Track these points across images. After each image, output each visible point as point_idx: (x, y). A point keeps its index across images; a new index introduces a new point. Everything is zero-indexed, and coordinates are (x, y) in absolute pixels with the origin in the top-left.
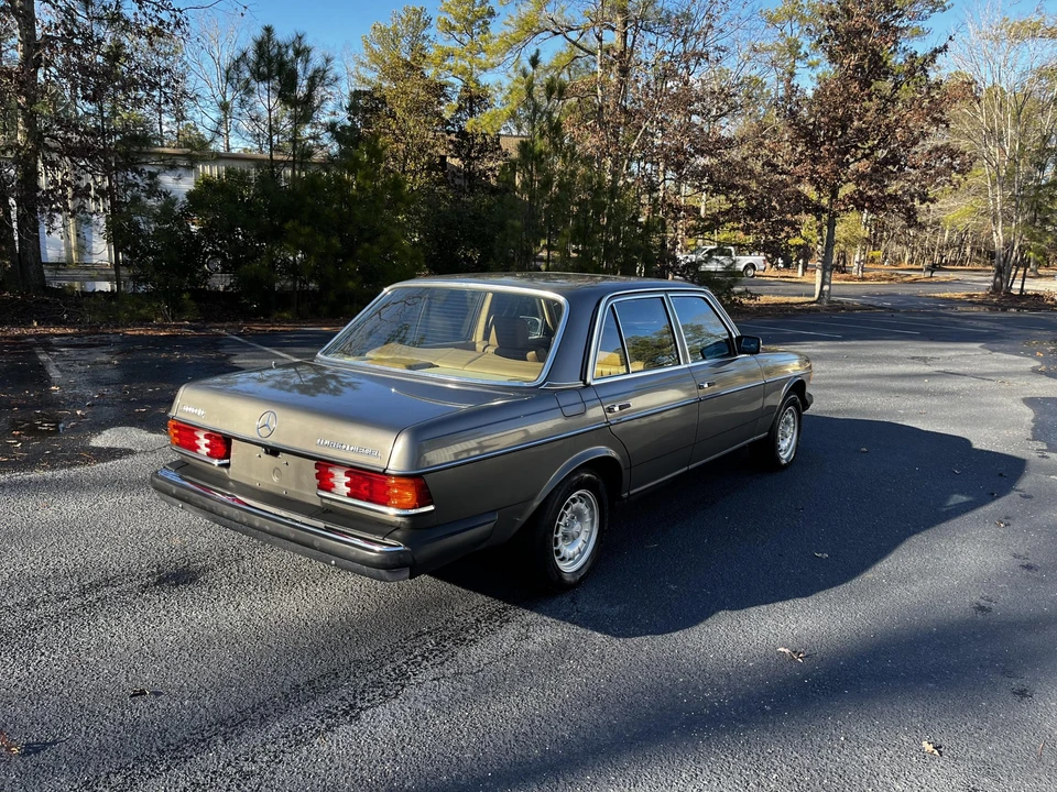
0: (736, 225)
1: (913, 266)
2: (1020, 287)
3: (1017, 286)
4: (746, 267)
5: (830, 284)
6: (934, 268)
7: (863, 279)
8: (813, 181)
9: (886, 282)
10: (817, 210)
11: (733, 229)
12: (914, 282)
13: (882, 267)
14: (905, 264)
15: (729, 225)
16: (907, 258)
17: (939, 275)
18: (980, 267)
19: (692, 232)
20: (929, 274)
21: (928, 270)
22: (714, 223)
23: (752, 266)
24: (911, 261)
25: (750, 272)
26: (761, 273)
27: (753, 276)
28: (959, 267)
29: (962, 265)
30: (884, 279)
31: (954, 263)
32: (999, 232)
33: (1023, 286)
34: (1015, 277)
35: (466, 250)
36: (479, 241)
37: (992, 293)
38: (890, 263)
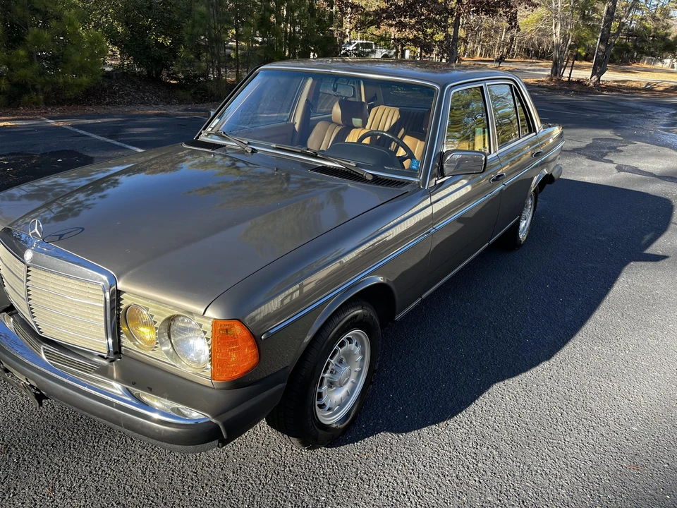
1: (482, 58)
2: (568, 76)
3: (566, 74)
6: (501, 60)
11: (391, 25)
13: (464, 58)
14: (477, 57)
16: (479, 53)
17: (505, 66)
18: (522, 60)
20: (497, 64)
21: (497, 61)
24: (481, 55)
28: (511, 60)
29: (512, 58)
32: (558, 34)
33: (570, 74)
34: (565, 67)
35: (157, 36)
36: (169, 27)
37: (551, 80)
38: (469, 56)
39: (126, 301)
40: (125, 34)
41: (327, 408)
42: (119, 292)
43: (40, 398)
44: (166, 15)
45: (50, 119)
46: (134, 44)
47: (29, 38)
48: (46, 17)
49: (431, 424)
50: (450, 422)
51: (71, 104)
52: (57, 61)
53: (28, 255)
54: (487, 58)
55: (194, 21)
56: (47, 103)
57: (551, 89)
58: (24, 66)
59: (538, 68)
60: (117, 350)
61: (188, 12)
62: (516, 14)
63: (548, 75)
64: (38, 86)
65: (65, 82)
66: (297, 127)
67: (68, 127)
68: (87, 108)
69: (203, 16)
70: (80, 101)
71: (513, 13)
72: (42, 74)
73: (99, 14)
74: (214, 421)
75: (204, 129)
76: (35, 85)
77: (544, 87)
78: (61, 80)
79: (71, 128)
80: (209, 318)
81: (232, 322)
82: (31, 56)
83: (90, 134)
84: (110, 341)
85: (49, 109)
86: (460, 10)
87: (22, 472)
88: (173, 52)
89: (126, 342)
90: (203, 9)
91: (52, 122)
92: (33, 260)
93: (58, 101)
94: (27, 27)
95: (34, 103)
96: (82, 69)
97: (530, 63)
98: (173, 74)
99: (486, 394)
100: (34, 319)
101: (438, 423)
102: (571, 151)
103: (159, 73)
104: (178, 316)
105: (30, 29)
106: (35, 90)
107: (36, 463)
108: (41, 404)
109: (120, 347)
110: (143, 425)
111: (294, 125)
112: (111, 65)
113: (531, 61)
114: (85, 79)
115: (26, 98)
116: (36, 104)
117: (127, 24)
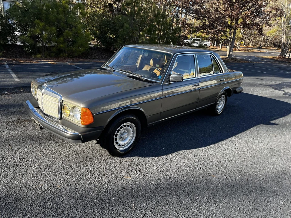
0: (204, 31)
1: (252, 47)
2: (288, 56)
3: (287, 55)
4: (205, 45)
5: (232, 52)
6: (260, 48)
7: (239, 50)
8: (230, 17)
9: (246, 52)
10: (230, 27)
12: (254, 52)
13: (243, 47)
14: (250, 46)
15: (202, 31)
16: (251, 44)
17: (261, 50)
18: (272, 48)
19: (190, 32)
20: (258, 50)
21: (258, 48)
22: (197, 30)
23: (206, 45)
24: (252, 45)
25: (206, 47)
26: (209, 47)
27: (206, 48)
28: (265, 48)
29: (266, 47)
30: (245, 51)
31: (264, 46)
32: (284, 38)
33: (289, 55)
34: (287, 52)
35: (110, 35)
36: (115, 32)
37: (280, 57)
38: (246, 46)
39: (64, 103)
40: (99, 34)
41: (119, 144)
42: (62, 101)
43: (41, 128)
44: (114, 27)
45: (68, 62)
46: (102, 37)
47: (65, 33)
48: (71, 26)
49: (153, 157)
50: (160, 158)
51: (77, 58)
52: (74, 42)
53: (43, 90)
54: (255, 47)
55: (124, 29)
56: (68, 57)
57: (278, 61)
58: (62, 43)
59: (277, 52)
60: (61, 118)
61: (122, 26)
62: (262, 29)
63: (279, 55)
64: (66, 51)
65: (75, 50)
66: (138, 66)
67: (73, 65)
68: (81, 59)
69: (127, 28)
70: (80, 57)
71: (260, 28)
72: (68, 46)
73: (91, 26)
74: (80, 134)
75: (104, 64)
76: (65, 50)
77: (276, 60)
78: (74, 49)
79: (74, 66)
80: (81, 107)
81: (87, 109)
82: (65, 39)
83: (80, 68)
84: (60, 115)
85: (69, 59)
86: (236, 26)
87: (34, 151)
88: (115, 41)
89: (63, 115)
90: (127, 26)
91: (69, 63)
92: (44, 92)
93: (73, 57)
94: (64, 30)
95: (64, 56)
96: (82, 46)
97: (275, 50)
98: (115, 49)
99: (176, 153)
100: (43, 108)
101: (156, 157)
102: (268, 86)
103: (110, 48)
104: (75, 107)
105: (65, 30)
106: (65, 52)
107: (38, 149)
108: (41, 130)
109: (62, 116)
110: (63, 134)
111: (137, 66)
112: (93, 45)
113: (275, 49)
114: (82, 49)
115: (61, 54)
116: (65, 57)
117: (100, 30)
